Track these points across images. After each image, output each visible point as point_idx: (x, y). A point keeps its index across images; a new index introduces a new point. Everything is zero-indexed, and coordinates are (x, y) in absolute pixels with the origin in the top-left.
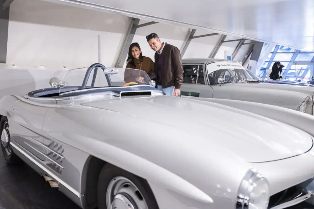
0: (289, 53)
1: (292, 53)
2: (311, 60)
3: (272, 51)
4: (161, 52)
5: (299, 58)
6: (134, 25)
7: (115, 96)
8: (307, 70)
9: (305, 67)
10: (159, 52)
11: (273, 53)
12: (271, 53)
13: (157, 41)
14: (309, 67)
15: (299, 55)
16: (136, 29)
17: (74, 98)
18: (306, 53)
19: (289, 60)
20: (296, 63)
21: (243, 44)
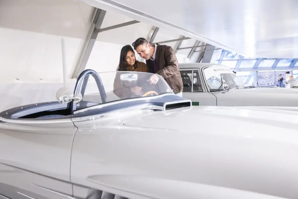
0: (233, 60)
1: (236, 60)
2: (253, 67)
3: (218, 59)
4: (154, 57)
5: (243, 65)
6: (95, 29)
7: (155, 110)
8: (250, 76)
9: (248, 73)
10: (152, 58)
11: (219, 60)
12: (217, 60)
13: (146, 46)
14: (252, 73)
15: (243, 62)
16: (98, 34)
17: (96, 119)
18: (249, 60)
19: (234, 67)
20: (240, 70)
21: (194, 51)
